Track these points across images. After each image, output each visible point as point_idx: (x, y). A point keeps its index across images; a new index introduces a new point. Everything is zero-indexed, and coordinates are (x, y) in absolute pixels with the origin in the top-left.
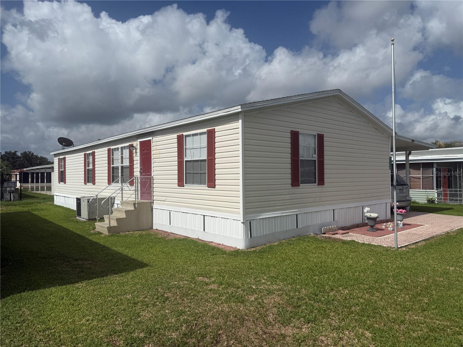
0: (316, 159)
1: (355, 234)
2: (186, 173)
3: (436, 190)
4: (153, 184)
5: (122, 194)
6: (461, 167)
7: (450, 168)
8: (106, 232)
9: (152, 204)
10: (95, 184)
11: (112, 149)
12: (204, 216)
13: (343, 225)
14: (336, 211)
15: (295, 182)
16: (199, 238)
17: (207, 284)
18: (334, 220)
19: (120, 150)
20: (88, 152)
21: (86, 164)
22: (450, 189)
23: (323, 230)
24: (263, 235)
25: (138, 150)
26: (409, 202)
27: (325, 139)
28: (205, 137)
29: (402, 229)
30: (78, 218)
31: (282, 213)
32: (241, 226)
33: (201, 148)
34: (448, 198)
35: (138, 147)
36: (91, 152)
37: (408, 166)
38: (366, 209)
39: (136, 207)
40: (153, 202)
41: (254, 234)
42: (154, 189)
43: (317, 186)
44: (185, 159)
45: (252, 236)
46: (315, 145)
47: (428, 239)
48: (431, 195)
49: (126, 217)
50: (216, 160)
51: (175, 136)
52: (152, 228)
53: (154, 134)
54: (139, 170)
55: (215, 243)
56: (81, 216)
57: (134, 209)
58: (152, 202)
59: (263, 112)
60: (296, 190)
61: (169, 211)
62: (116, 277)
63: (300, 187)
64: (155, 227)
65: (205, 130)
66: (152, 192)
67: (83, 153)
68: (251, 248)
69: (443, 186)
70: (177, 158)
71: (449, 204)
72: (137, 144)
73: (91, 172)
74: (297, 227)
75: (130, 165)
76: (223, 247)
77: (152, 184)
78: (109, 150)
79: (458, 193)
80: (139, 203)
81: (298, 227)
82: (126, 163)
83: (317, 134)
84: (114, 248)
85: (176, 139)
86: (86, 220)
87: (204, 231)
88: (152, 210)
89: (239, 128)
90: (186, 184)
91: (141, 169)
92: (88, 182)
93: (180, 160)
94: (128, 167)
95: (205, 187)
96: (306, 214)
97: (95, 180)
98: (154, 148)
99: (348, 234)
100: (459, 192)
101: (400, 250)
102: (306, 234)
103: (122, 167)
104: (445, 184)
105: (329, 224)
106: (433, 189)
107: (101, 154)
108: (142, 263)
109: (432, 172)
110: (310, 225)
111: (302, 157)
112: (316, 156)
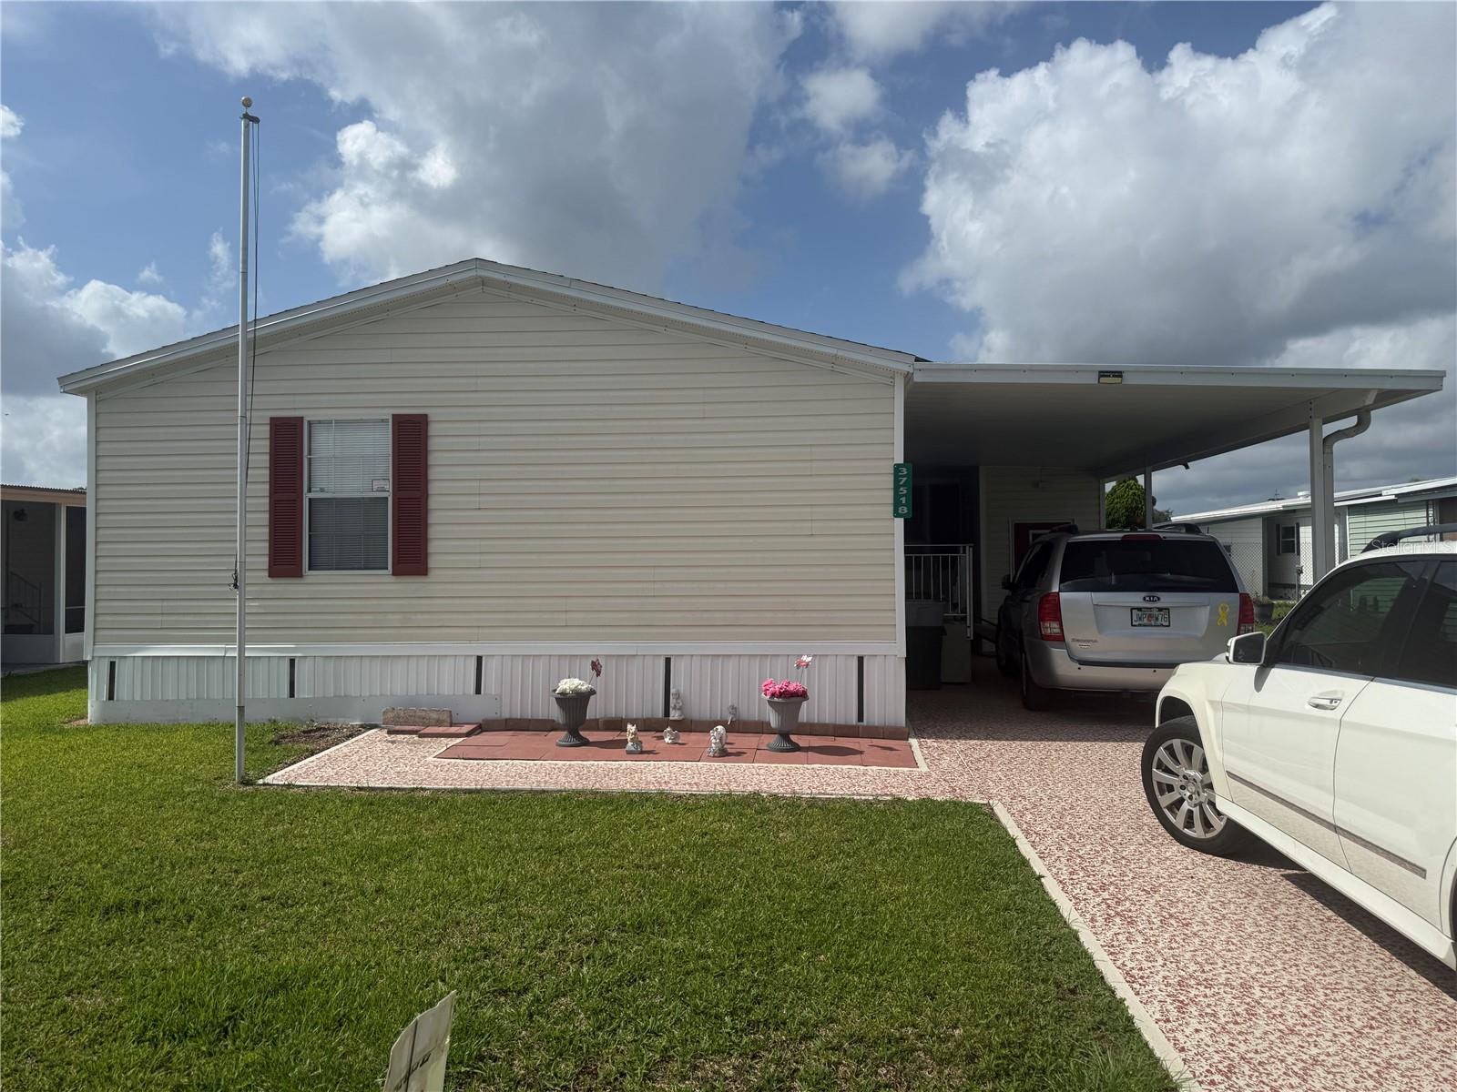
0: (388, 495)
13: (531, 712)
14: (492, 662)
15: (284, 561)
18: (478, 691)
41: (122, 691)
45: (116, 699)
46: (388, 449)
60: (289, 587)
63: (308, 579)
74: (292, 695)
81: (296, 694)
96: (332, 660)
110: (353, 695)
111: (322, 490)
112: (389, 486)
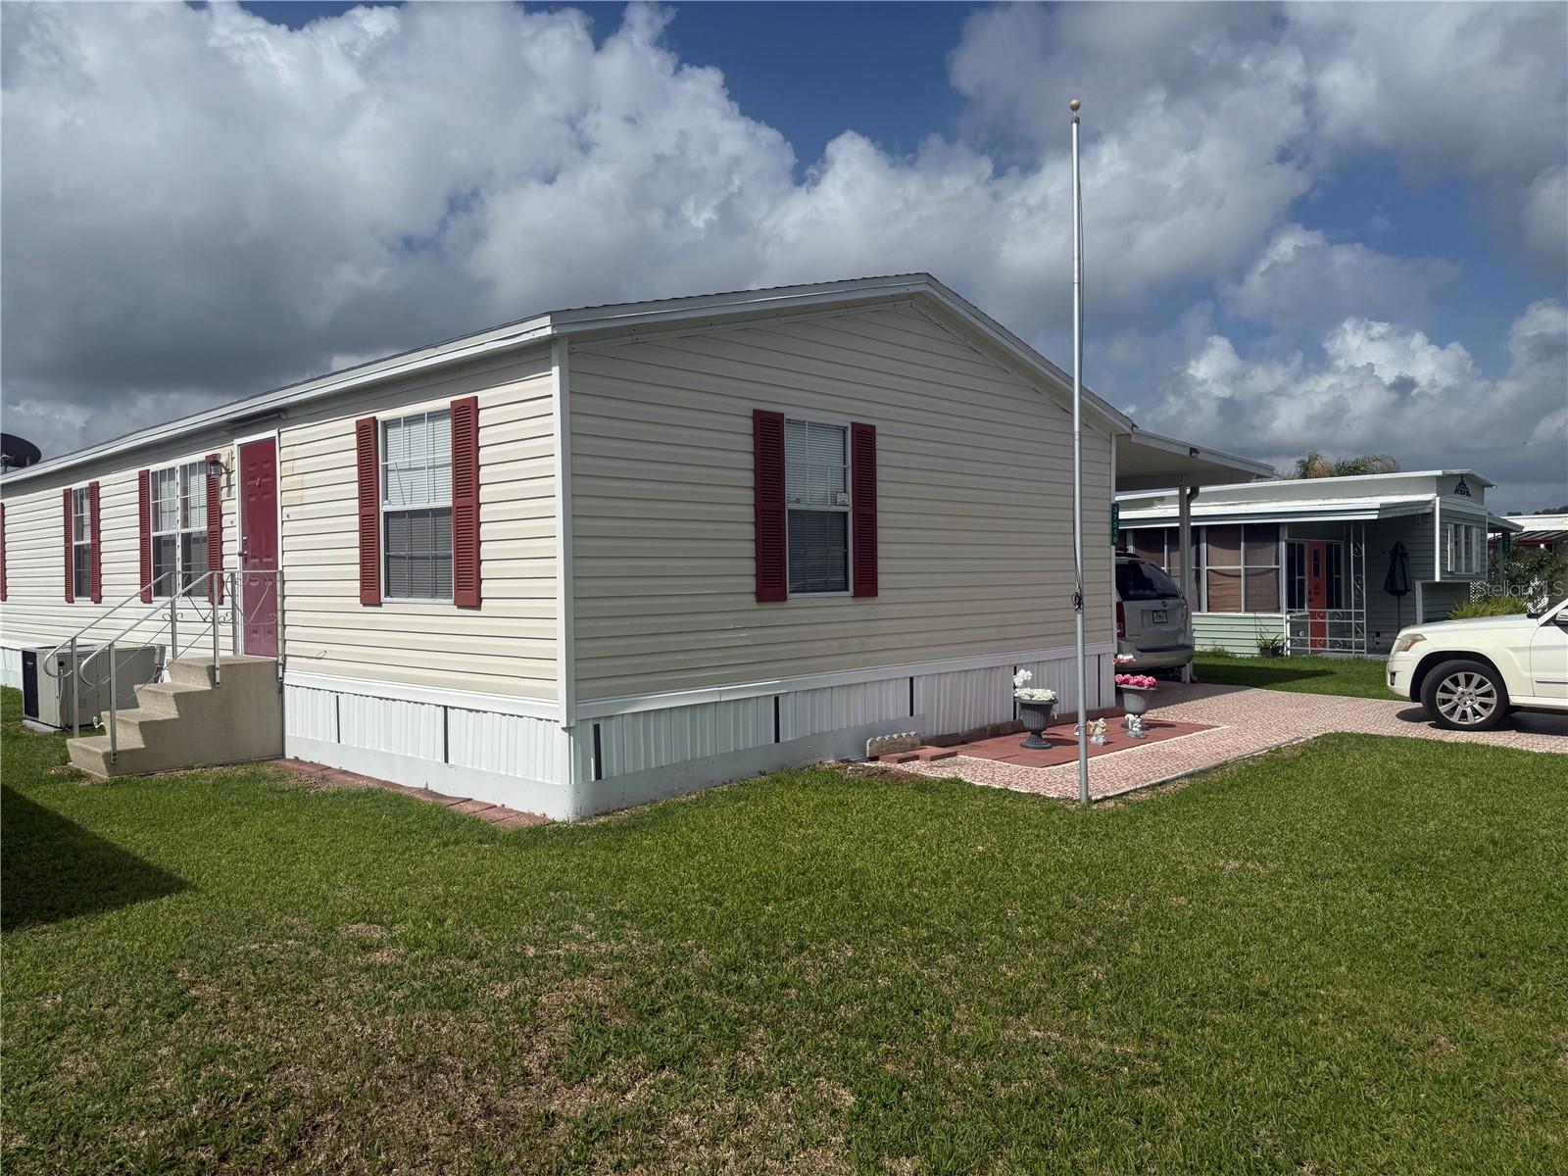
0: (849, 509)
1: (975, 759)
2: (387, 558)
3: (1288, 612)
4: (284, 597)
5: (174, 634)
6: (1361, 537)
7: (1334, 542)
8: (100, 772)
9: (280, 668)
10: (100, 602)
11: (153, 473)
12: (446, 707)
13: (943, 728)
14: (921, 683)
15: (770, 586)
16: (430, 789)
17: (366, 948)
18: (912, 714)
19: (178, 476)
20: (75, 486)
21: (71, 526)
22: (1332, 608)
23: (868, 747)
24: (646, 770)
25: (236, 478)
26: (1184, 653)
27: (881, 442)
28: (445, 426)
29: (1140, 740)
30: (28, 723)
31: (721, 693)
32: (561, 741)
33: (435, 467)
34: (1328, 638)
35: (236, 465)
36: (84, 484)
37: (1186, 537)
38: (1023, 675)
39: (218, 680)
40: (285, 661)
41: (611, 766)
42: (287, 614)
43: (850, 601)
44: (384, 507)
45: (604, 775)
46: (845, 460)
47: (1204, 772)
48: (1271, 629)
49: (178, 717)
50: (483, 509)
51: (349, 424)
52: (283, 755)
53: (283, 416)
54: (237, 546)
55: (478, 803)
56: (37, 716)
57: (210, 688)
58: (281, 661)
59: (644, 343)
60: (772, 612)
61: (334, 695)
62: (45, 932)
63: (789, 603)
64: (290, 753)
65: (444, 403)
66: (280, 628)
67: (60, 490)
68: (596, 815)
69: (1310, 600)
70: (356, 502)
71: (1327, 659)
72: (230, 452)
73: (87, 558)
74: (777, 740)
75: (210, 532)
76: (500, 816)
77: (279, 599)
78: (143, 477)
79: (1353, 621)
80: (229, 667)
81: (781, 737)
82: (199, 525)
83: (849, 426)
84: (100, 830)
85: (354, 436)
86: (52, 730)
87: (446, 761)
88: (281, 691)
89: (551, 396)
90: (387, 594)
91: (245, 544)
92: (79, 594)
93: (368, 511)
94: (204, 539)
95: (446, 605)
96: (809, 694)
97: (101, 586)
98: (285, 469)
99: (953, 759)
100: (1355, 619)
101: (1095, 807)
102: (808, 762)
103: (186, 538)
104: (1317, 594)
105: (891, 727)
106: (1278, 610)
107: (119, 491)
108: (170, 878)
109: (1274, 554)
110: (825, 731)
111: (798, 501)
112: (848, 499)
